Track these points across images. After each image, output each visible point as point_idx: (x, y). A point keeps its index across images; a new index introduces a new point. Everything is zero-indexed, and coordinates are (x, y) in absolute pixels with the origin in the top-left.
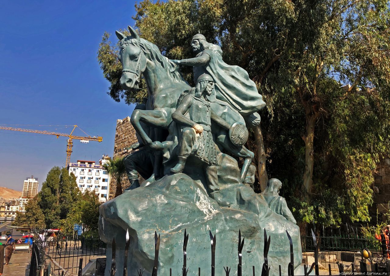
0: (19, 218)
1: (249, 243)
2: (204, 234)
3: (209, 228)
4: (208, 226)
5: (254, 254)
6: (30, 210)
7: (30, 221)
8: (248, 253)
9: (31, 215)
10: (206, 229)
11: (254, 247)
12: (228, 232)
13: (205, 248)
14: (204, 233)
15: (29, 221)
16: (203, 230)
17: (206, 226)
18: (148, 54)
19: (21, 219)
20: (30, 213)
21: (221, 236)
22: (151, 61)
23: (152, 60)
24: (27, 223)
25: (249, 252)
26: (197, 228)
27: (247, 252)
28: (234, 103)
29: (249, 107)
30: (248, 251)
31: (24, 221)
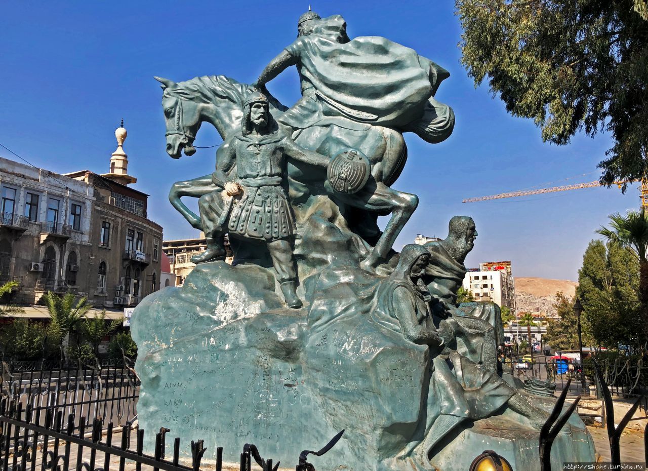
0: (552, 328)
1: (290, 370)
2: (205, 351)
3: (213, 342)
4: (212, 339)
5: (299, 391)
6: (566, 316)
7: (570, 333)
8: (286, 388)
9: (570, 324)
10: (208, 343)
11: (302, 378)
12: (248, 350)
13: (205, 371)
14: (206, 349)
15: (568, 334)
16: (205, 345)
17: (209, 338)
18: (197, 97)
19: (556, 330)
20: (567, 321)
21: (234, 355)
22: (208, 103)
23: (209, 101)
24: (566, 336)
25: (290, 386)
26: (196, 342)
27: (286, 385)
28: (354, 113)
29: (389, 106)
30: (286, 383)
31: (560, 332)
